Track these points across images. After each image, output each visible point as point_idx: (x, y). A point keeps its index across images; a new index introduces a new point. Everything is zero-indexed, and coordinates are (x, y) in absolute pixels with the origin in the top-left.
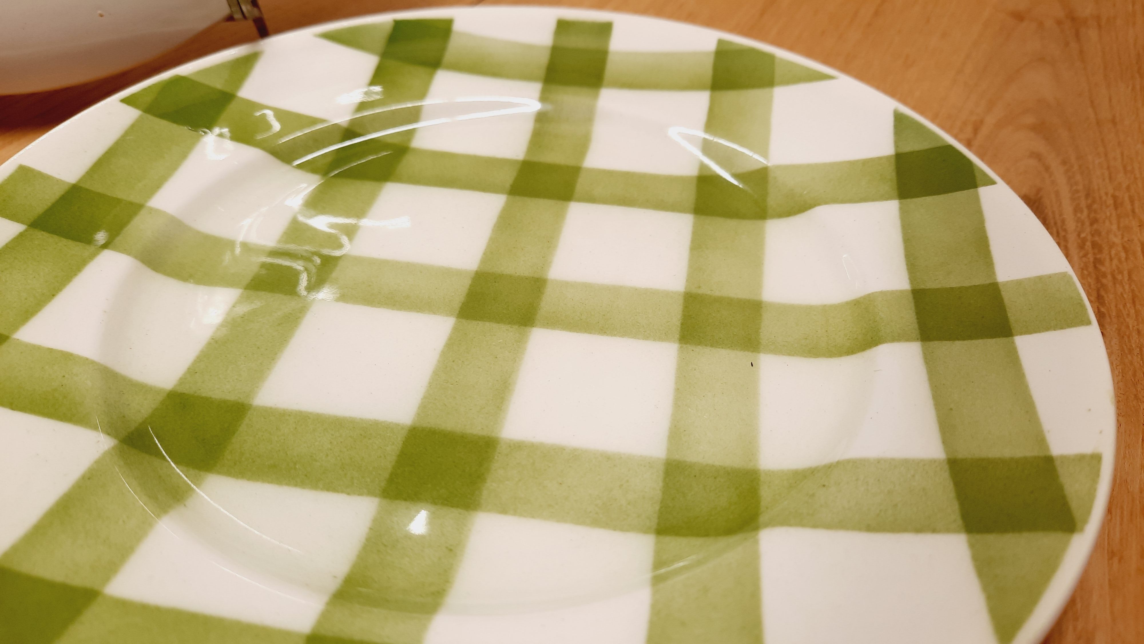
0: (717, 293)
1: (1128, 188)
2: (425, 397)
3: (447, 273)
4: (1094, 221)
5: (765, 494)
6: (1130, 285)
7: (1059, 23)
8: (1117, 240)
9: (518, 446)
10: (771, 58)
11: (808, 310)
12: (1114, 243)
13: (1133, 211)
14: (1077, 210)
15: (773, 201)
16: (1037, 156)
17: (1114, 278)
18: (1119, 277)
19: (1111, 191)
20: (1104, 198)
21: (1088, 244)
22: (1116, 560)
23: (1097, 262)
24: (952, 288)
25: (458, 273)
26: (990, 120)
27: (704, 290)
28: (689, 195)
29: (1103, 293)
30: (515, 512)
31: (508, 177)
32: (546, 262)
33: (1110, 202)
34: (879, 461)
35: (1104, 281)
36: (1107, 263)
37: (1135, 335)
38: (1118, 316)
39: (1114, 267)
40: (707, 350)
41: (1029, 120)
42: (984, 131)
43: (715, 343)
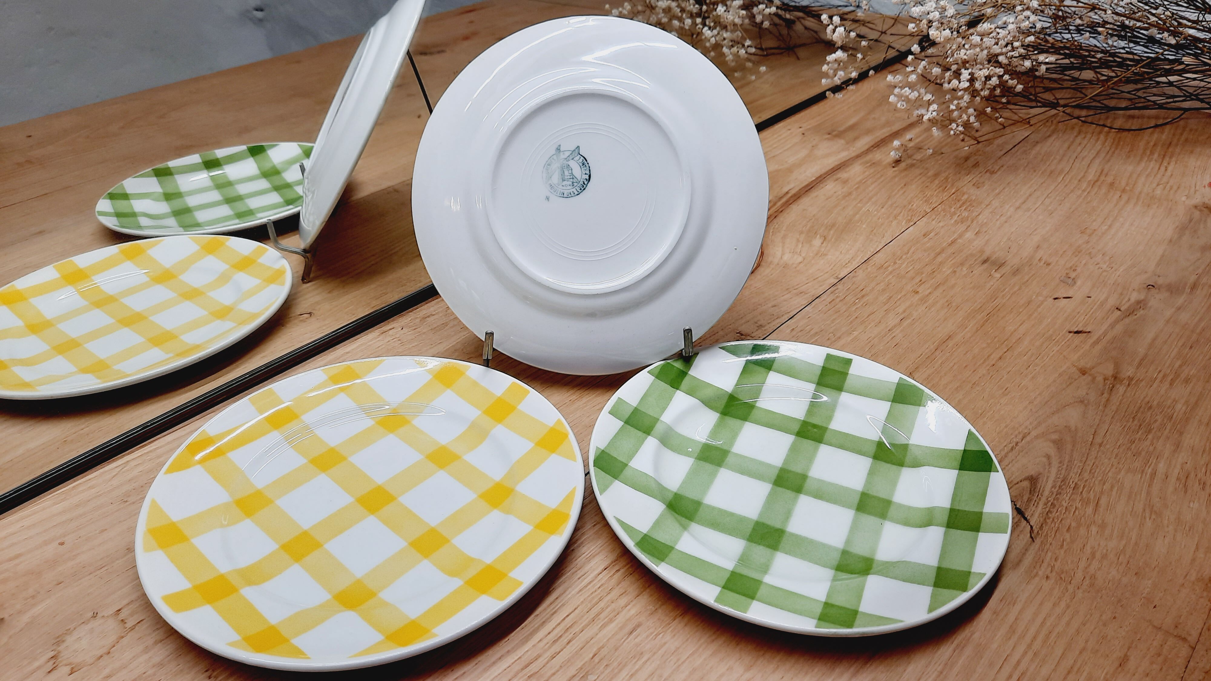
0: (875, 494)
1: (1086, 481)
2: (761, 512)
3: (769, 466)
4: (1059, 493)
5: (874, 565)
6: (1059, 524)
7: (1105, 379)
8: (1065, 505)
9: (792, 535)
10: (923, 391)
11: (909, 508)
12: (1063, 505)
13: (1081, 493)
14: (1054, 487)
15: (908, 460)
16: (1048, 457)
17: (1053, 520)
18: (1056, 520)
19: (1076, 480)
20: (1071, 483)
21: (1050, 503)
22: (995, 615)
23: (1049, 511)
24: (965, 511)
25: (774, 467)
26: (1034, 433)
27: (870, 492)
28: (872, 449)
29: (1044, 525)
30: (790, 555)
31: (796, 427)
32: (808, 468)
33: (1073, 486)
34: (915, 563)
35: (1048, 521)
36: (1053, 514)
37: (1048, 545)
38: (1045, 536)
39: (1056, 515)
40: (866, 515)
41: (1055, 437)
42: (1028, 438)
43: (870, 513)
